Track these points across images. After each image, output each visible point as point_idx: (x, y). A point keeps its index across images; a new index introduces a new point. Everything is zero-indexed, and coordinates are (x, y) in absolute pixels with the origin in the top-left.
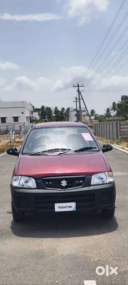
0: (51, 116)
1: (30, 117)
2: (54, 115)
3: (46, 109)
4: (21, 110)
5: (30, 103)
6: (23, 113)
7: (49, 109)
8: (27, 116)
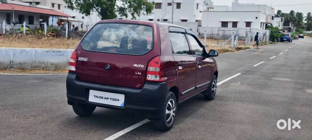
0: (301, 23)
1: (266, 23)
2: (306, 22)
3: (295, 14)
4: (256, 15)
5: (272, 7)
6: (257, 18)
7: (300, 15)
8: (261, 22)
